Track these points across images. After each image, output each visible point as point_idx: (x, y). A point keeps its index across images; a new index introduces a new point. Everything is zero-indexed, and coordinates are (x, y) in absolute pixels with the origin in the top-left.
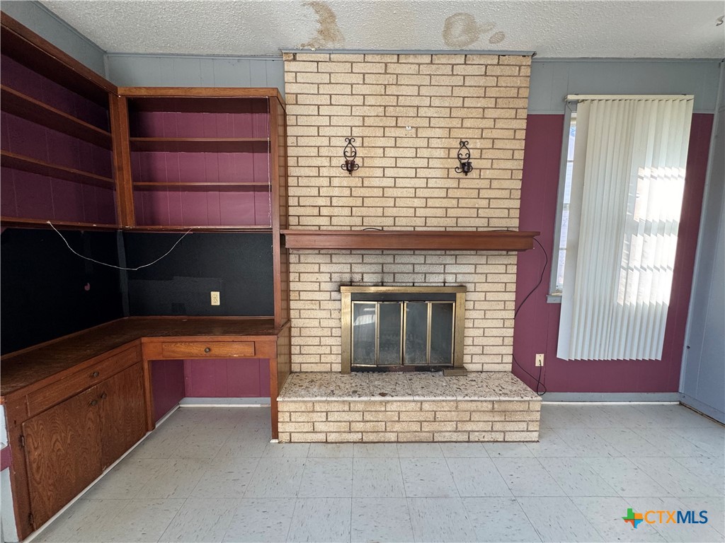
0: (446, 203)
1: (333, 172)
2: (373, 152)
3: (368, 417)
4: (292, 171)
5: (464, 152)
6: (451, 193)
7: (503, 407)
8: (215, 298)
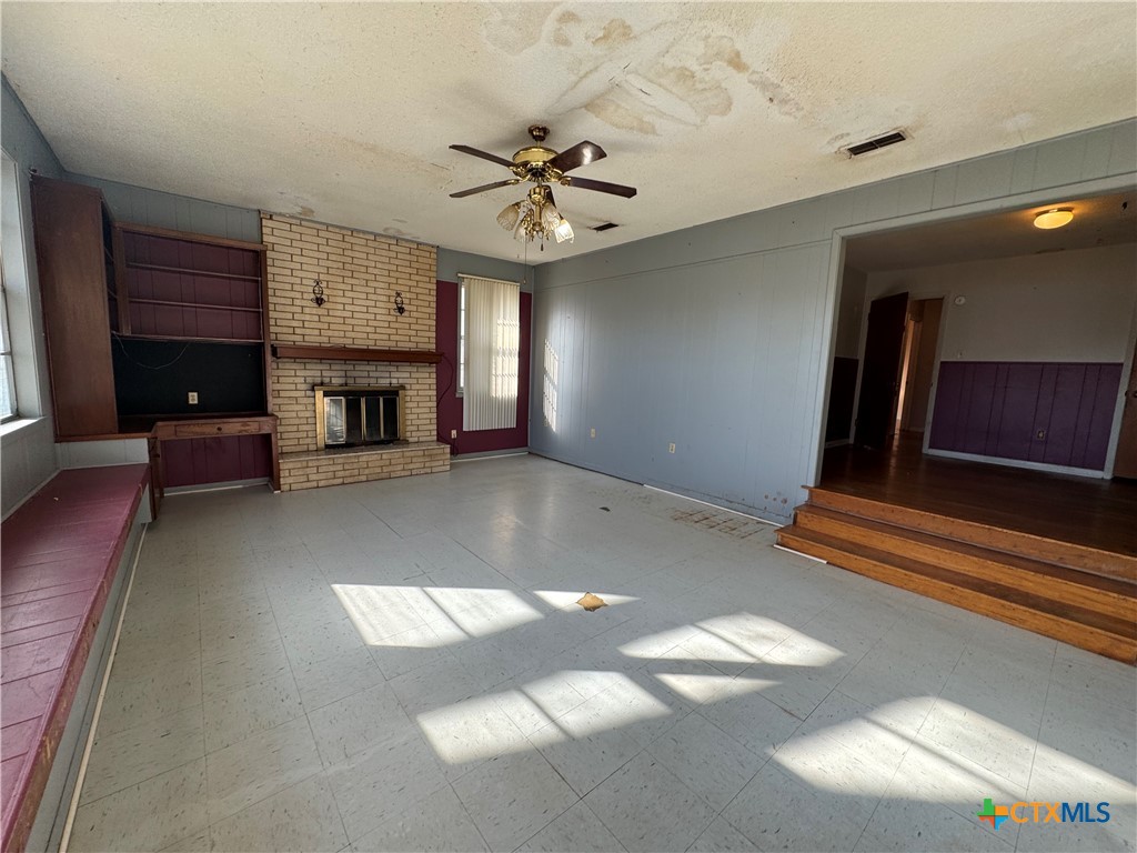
0: (389, 331)
1: (304, 303)
2: (335, 292)
3: (347, 467)
4: (270, 299)
5: (399, 299)
6: (392, 325)
8: (193, 398)
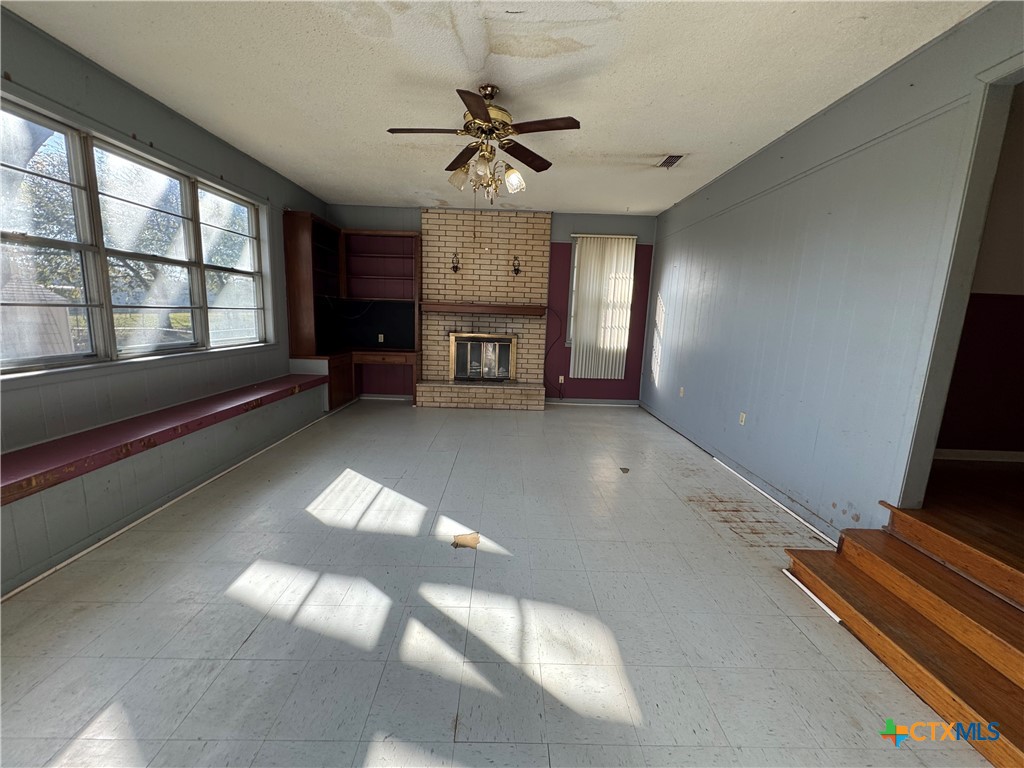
0: (507, 289)
1: (447, 271)
2: (468, 261)
3: (460, 395)
4: (424, 270)
5: (516, 262)
6: (510, 284)
7: (528, 392)
8: (381, 338)
